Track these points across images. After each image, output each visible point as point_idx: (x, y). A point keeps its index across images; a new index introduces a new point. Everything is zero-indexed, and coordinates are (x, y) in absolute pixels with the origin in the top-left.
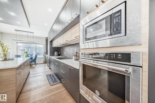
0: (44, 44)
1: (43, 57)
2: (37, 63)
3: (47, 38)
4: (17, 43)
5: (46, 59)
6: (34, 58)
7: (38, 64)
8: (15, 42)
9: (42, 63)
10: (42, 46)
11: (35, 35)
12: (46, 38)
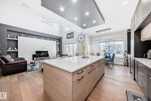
0: (124, 39)
1: (124, 57)
2: (114, 63)
3: (130, 30)
4: (99, 43)
5: (127, 61)
6: (111, 57)
7: (116, 64)
8: (98, 42)
9: (121, 65)
10: (121, 43)
11: (112, 31)
12: (128, 30)
